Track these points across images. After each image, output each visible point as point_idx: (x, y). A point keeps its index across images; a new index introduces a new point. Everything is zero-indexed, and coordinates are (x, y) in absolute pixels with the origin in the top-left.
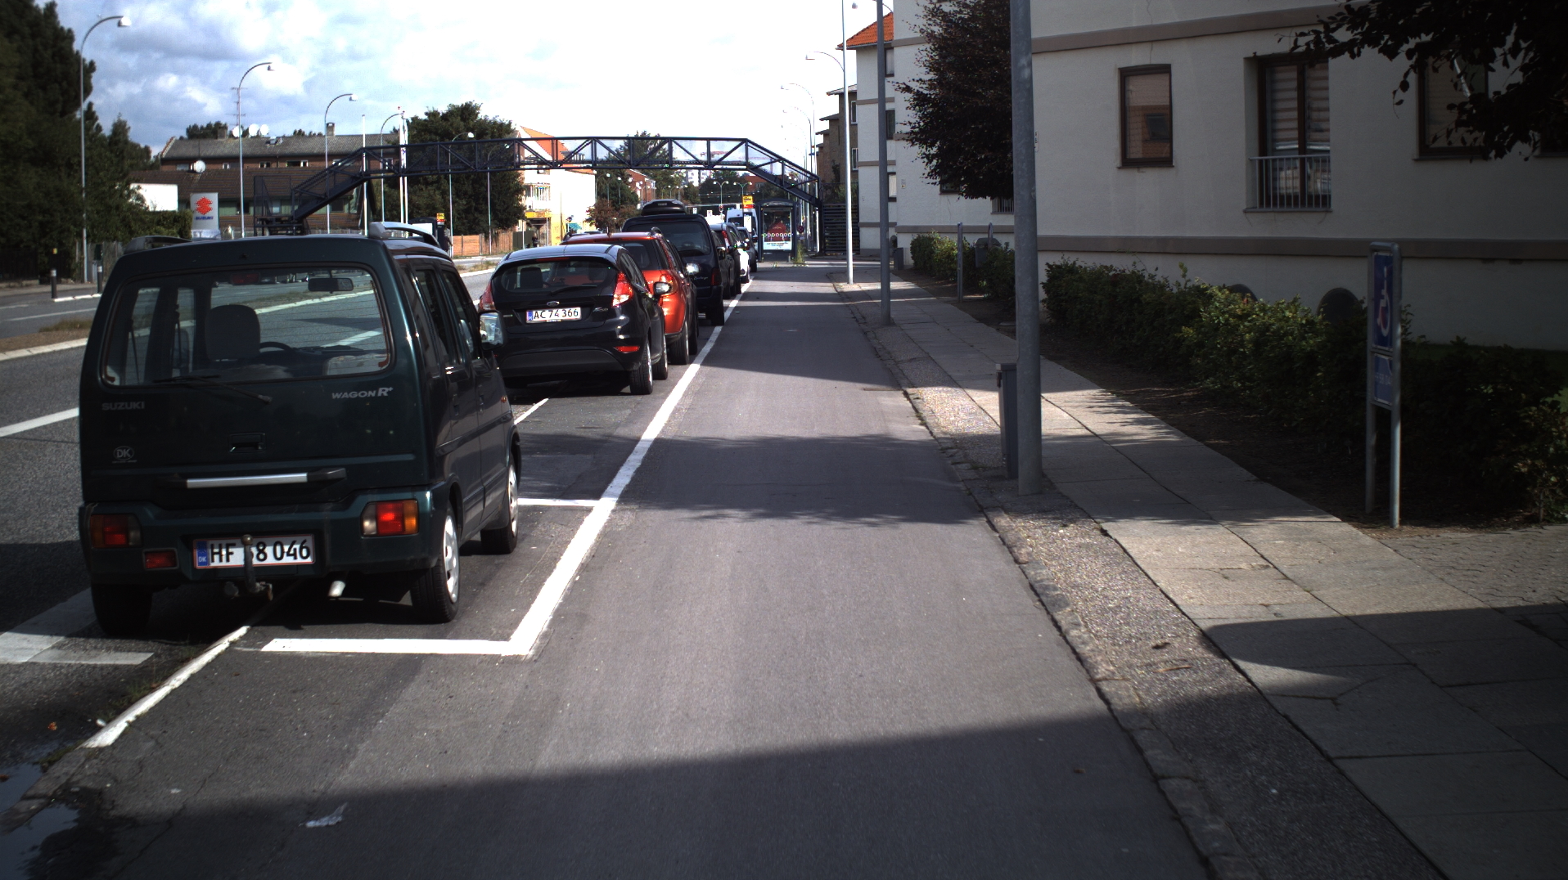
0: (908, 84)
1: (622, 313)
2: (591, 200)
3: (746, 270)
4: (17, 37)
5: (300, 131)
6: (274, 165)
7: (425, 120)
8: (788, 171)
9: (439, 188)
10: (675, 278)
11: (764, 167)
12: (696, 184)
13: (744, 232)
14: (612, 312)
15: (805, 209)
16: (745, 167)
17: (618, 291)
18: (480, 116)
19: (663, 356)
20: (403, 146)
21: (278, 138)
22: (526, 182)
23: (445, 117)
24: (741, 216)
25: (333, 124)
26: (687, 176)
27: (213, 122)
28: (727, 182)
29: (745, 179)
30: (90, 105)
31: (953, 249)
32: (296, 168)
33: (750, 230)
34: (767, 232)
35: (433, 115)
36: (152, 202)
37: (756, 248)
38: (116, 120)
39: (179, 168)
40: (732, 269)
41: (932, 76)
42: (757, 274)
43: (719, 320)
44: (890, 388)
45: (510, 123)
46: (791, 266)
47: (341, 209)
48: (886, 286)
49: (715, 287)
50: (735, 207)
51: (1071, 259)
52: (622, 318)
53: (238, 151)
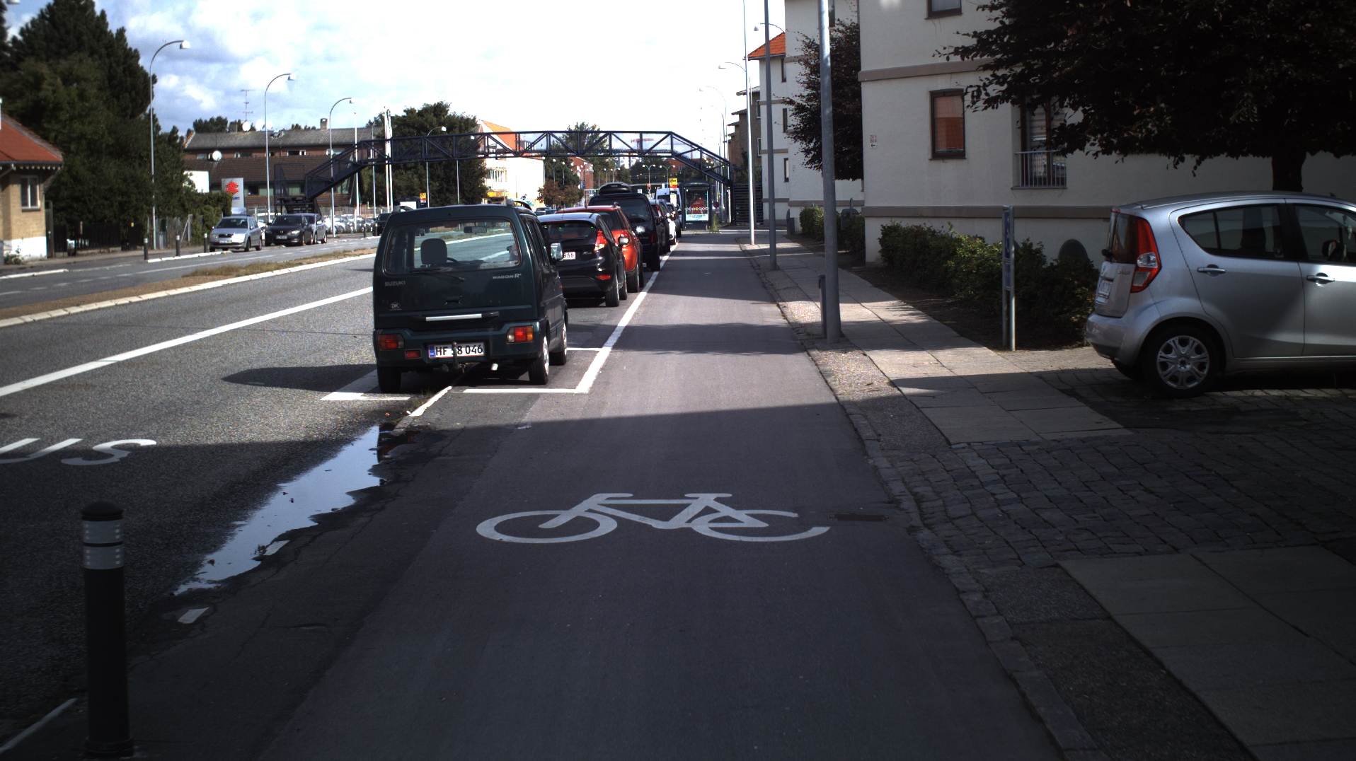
0: (791, 98)
1: (601, 255)
2: (541, 183)
3: (674, 236)
4: (96, 56)
5: (297, 125)
6: (277, 154)
7: (405, 117)
8: (705, 157)
9: (416, 173)
10: (630, 235)
11: (685, 155)
12: (627, 167)
13: (672, 206)
14: (594, 255)
15: (719, 186)
16: (670, 155)
17: (598, 241)
18: (449, 113)
19: (624, 284)
20: (388, 140)
21: (280, 132)
22: (488, 167)
23: (421, 113)
24: (668, 194)
25: (326, 120)
26: (620, 161)
27: (215, 117)
28: (654, 166)
29: (669, 163)
31: (827, 218)
32: (296, 156)
33: (675, 205)
34: (688, 207)
35: (410, 112)
36: (197, 186)
37: (681, 219)
39: (200, 157)
40: (664, 235)
41: (809, 91)
42: (681, 239)
43: (658, 268)
44: (769, 303)
45: (475, 118)
46: (707, 233)
48: (773, 246)
49: (654, 244)
50: (662, 187)
51: (897, 221)
52: (600, 258)
53: (248, 142)
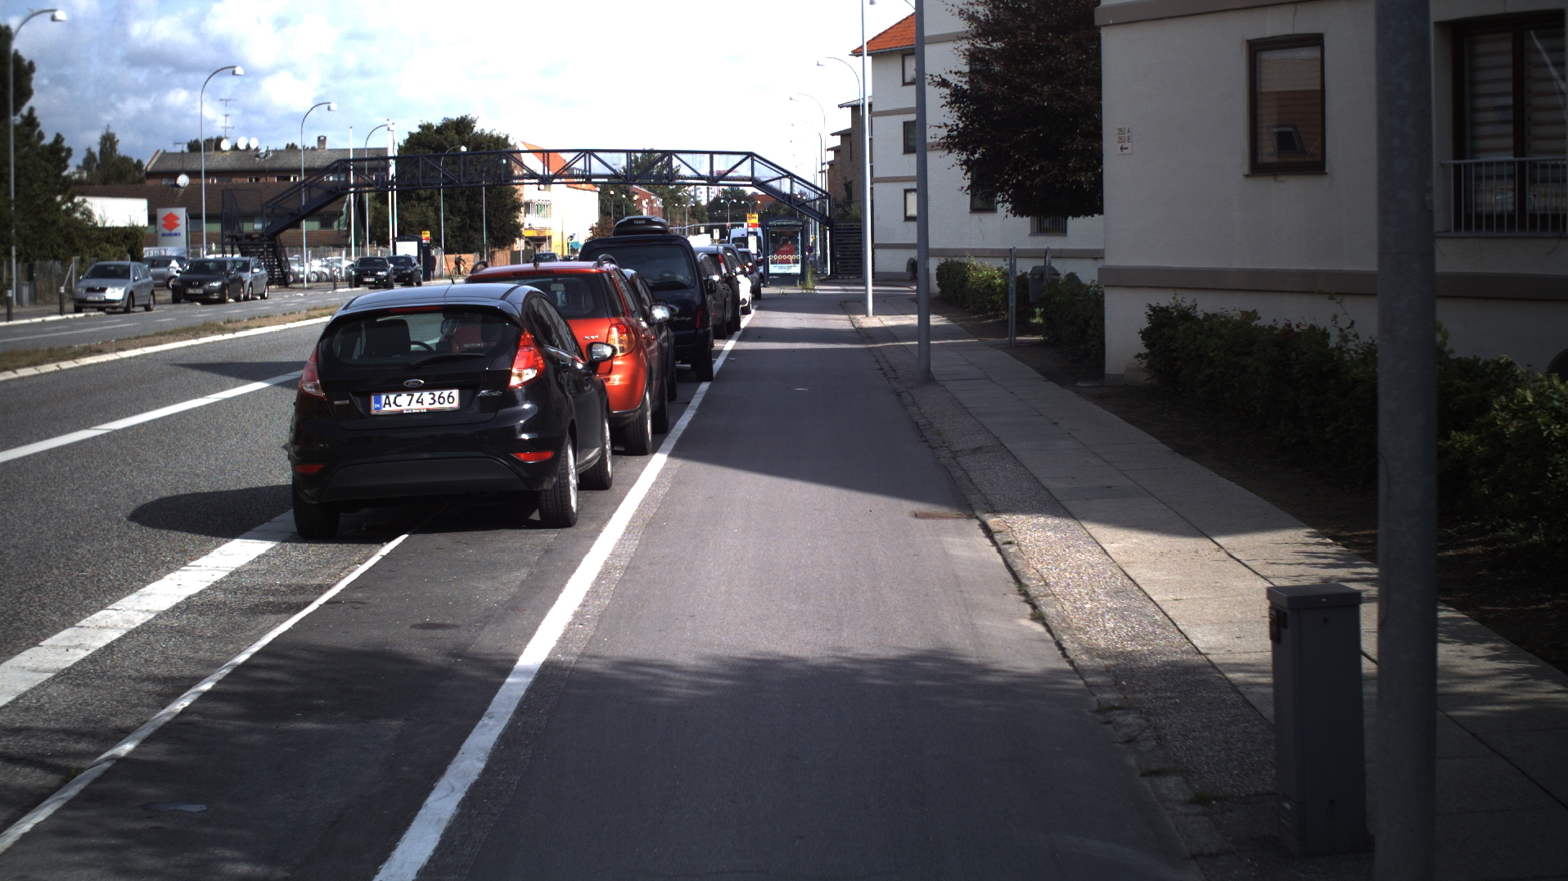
1: (527, 399)
3: (748, 300)
5: (293, 145)
6: (263, 180)
7: (419, 133)
8: (797, 188)
9: (432, 205)
10: (629, 330)
11: (771, 184)
12: (704, 203)
13: (747, 254)
14: (509, 398)
15: (815, 228)
16: (750, 183)
17: (519, 362)
18: (475, 130)
20: (391, 158)
21: (269, 151)
22: (525, 198)
23: (440, 130)
24: (746, 235)
25: (325, 138)
26: (695, 194)
27: (210, 137)
28: (735, 201)
29: (754, 196)
30: (31, 110)
31: (994, 278)
32: (286, 183)
33: (754, 252)
34: (774, 254)
35: (427, 128)
36: (101, 217)
37: (760, 273)
38: (104, 132)
39: (164, 182)
40: (728, 302)
41: (972, 67)
42: (759, 306)
43: (705, 373)
44: (955, 512)
45: (507, 137)
46: (800, 291)
47: (331, 226)
49: (701, 331)
50: (742, 226)
52: (527, 406)
53: (227, 165)
